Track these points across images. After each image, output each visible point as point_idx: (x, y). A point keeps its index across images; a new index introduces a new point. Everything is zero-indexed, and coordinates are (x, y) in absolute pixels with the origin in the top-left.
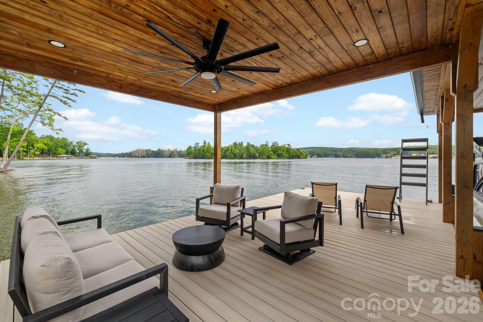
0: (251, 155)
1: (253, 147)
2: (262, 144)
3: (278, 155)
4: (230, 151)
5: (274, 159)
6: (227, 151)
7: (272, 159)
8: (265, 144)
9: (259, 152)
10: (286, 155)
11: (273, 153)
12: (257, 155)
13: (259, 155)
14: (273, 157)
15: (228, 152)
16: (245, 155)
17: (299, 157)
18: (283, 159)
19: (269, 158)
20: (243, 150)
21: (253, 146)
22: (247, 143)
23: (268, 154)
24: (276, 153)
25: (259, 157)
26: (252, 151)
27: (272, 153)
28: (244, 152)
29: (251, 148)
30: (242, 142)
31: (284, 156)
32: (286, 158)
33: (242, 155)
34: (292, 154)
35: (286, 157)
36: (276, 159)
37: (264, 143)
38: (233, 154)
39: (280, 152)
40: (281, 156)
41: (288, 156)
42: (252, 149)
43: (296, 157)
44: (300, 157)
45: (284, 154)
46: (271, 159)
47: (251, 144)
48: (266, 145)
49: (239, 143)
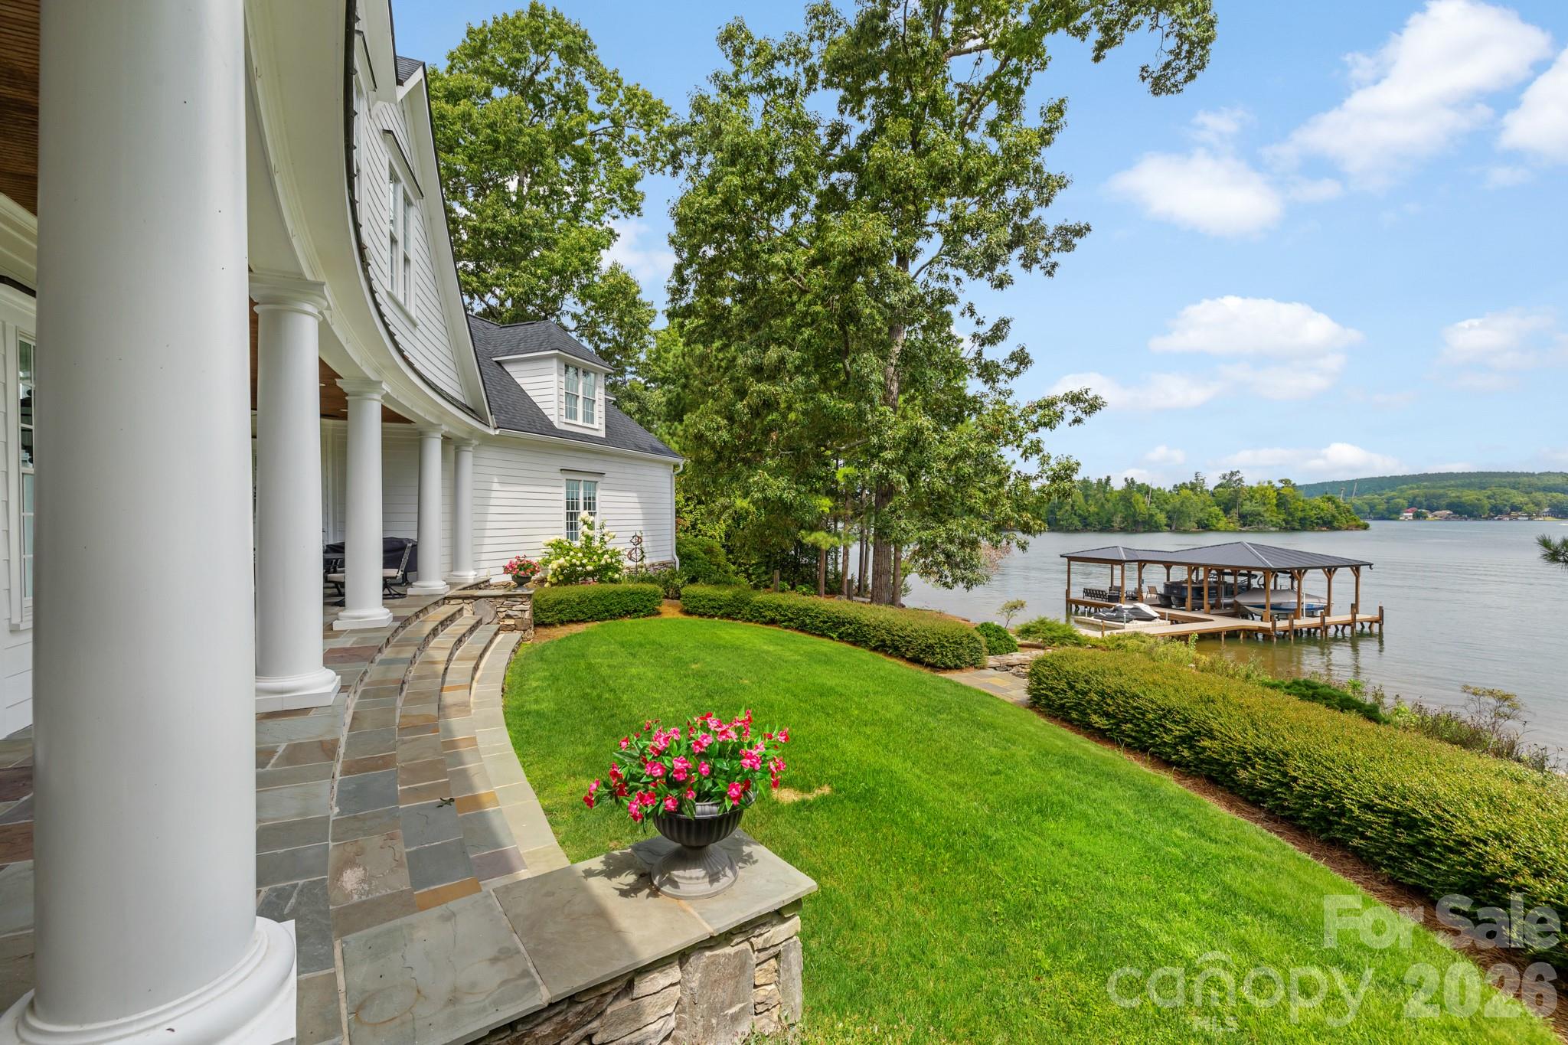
0: (1140, 519)
1: (1147, 493)
2: (1179, 483)
3: (1242, 517)
4: (1068, 508)
5: (1226, 531)
6: (1060, 509)
7: (1218, 530)
8: (1191, 483)
9: (1168, 507)
10: (1274, 519)
11: (1221, 513)
12: (1161, 518)
13: (1169, 518)
14: (1222, 524)
15: (1063, 511)
16: (1117, 520)
17: (1330, 522)
18: (1260, 531)
19: (1204, 527)
20: (1111, 504)
21: (1145, 490)
22: (1126, 479)
23: (1201, 515)
24: (1234, 513)
25: (1170, 527)
26: (1143, 505)
27: (1216, 509)
28: (1113, 511)
29: (1139, 496)
30: (1109, 479)
31: (1265, 523)
32: (1273, 529)
33: (1109, 521)
34: (1300, 514)
35: (1273, 526)
36: (1234, 531)
37: (1189, 478)
38: (1080, 516)
39: (1248, 507)
40: (1252, 522)
41: (1284, 520)
42: (1141, 500)
43: (1317, 524)
44: (1336, 524)
45: (1266, 515)
46: (1211, 530)
47: (1138, 482)
48: (1193, 487)
49: (1100, 481)
